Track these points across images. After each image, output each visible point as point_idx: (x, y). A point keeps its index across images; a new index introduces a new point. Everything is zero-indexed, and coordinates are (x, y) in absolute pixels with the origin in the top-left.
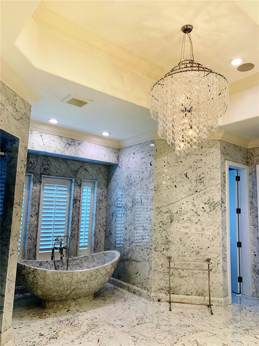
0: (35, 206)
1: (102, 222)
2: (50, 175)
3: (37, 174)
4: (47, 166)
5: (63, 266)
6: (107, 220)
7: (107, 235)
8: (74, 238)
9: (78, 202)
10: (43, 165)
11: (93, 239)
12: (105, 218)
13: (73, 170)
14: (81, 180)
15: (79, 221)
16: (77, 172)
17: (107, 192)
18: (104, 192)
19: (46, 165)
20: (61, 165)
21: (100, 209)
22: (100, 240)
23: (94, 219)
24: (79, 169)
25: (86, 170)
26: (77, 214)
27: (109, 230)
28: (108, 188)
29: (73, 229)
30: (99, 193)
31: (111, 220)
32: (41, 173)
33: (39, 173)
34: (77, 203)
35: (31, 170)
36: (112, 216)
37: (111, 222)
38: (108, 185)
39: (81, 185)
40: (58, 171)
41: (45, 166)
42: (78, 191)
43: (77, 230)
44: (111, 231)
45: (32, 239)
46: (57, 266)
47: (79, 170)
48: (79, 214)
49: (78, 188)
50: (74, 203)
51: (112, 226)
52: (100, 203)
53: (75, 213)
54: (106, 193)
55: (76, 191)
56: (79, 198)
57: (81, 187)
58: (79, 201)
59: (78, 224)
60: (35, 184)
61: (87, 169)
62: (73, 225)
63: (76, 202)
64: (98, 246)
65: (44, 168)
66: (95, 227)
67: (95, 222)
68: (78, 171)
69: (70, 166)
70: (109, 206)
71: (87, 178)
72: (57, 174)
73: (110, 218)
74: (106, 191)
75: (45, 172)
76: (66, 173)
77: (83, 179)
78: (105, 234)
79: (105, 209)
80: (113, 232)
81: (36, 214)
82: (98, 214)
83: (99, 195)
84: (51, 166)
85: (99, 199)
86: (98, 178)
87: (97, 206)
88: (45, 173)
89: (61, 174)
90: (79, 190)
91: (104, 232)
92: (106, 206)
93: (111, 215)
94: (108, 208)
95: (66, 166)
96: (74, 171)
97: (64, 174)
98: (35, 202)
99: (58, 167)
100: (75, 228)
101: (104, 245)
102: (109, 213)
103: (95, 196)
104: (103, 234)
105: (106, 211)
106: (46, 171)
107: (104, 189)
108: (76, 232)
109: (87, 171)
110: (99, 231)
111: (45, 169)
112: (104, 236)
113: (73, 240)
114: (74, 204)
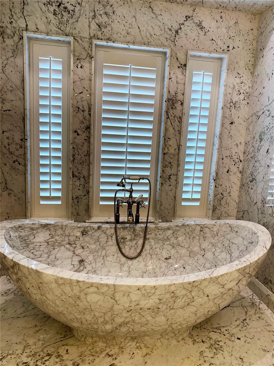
0: (83, 111)
1: (234, 153)
2: (113, 40)
3: (81, 38)
4: (105, 19)
5: (134, 239)
6: (248, 150)
7: (244, 182)
8: (168, 182)
9: (178, 105)
10: (95, 16)
11: (212, 187)
12: (243, 144)
13: (166, 27)
14: (187, 53)
15: (179, 146)
16: (177, 32)
17: (254, 82)
18: (243, 84)
19: (101, 15)
20: (138, 16)
21: (232, 123)
22: (228, 191)
23: (216, 146)
24: (183, 24)
25: (200, 26)
26: (177, 133)
27: (249, 172)
28: (256, 74)
29: (167, 164)
30: (232, 87)
31: (256, 150)
32: (92, 35)
33: (86, 34)
34: (176, 108)
35: (68, 29)
36: (259, 140)
37: (257, 154)
38: (255, 66)
39: (185, 65)
40: (130, 30)
41: (100, 17)
42: (179, 80)
43: (175, 166)
44: (255, 174)
45: (82, 179)
46: (122, 238)
47: (182, 26)
48: (180, 134)
49: (179, 72)
50: (170, 108)
51: (257, 164)
52: (233, 110)
53: (171, 129)
54: (250, 85)
55: (174, 79)
56: (180, 97)
57: (186, 70)
58: (182, 104)
59: (178, 154)
60: (78, 61)
61: (204, 24)
62: (166, 156)
63: (173, 104)
64: (223, 202)
65: (97, 24)
66: (218, 163)
67: (218, 152)
68: (181, 28)
69: (160, 18)
70: (254, 116)
71: (201, 48)
72: (129, 38)
73: (254, 144)
74: (249, 81)
75: (99, 33)
76: (151, 36)
77: (192, 50)
78: (242, 179)
79: (245, 124)
80: (259, 177)
81: (86, 129)
82: (225, 136)
83: (230, 91)
84: (114, 17)
85: (230, 100)
86: (231, 48)
87: (224, 117)
88: (100, 36)
89: (139, 39)
90: (180, 76)
91: (240, 175)
92: (246, 116)
93: (257, 137)
94: (252, 122)
95: (149, 18)
96: (170, 30)
97: (145, 38)
98: (82, 101)
99: (130, 21)
100: (170, 163)
101: (237, 201)
102: (254, 133)
103: (220, 94)
104: (235, 179)
105: (248, 129)
106: (103, 30)
107: (246, 76)
108: (174, 171)
109: (202, 28)
110: (228, 172)
111: (99, 26)
112: (239, 184)
113: (166, 187)
114: (168, 109)
